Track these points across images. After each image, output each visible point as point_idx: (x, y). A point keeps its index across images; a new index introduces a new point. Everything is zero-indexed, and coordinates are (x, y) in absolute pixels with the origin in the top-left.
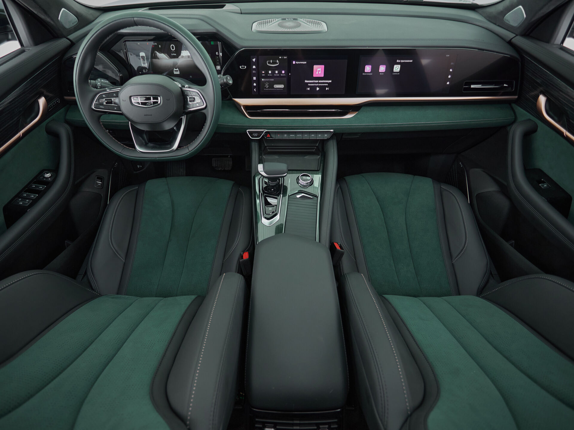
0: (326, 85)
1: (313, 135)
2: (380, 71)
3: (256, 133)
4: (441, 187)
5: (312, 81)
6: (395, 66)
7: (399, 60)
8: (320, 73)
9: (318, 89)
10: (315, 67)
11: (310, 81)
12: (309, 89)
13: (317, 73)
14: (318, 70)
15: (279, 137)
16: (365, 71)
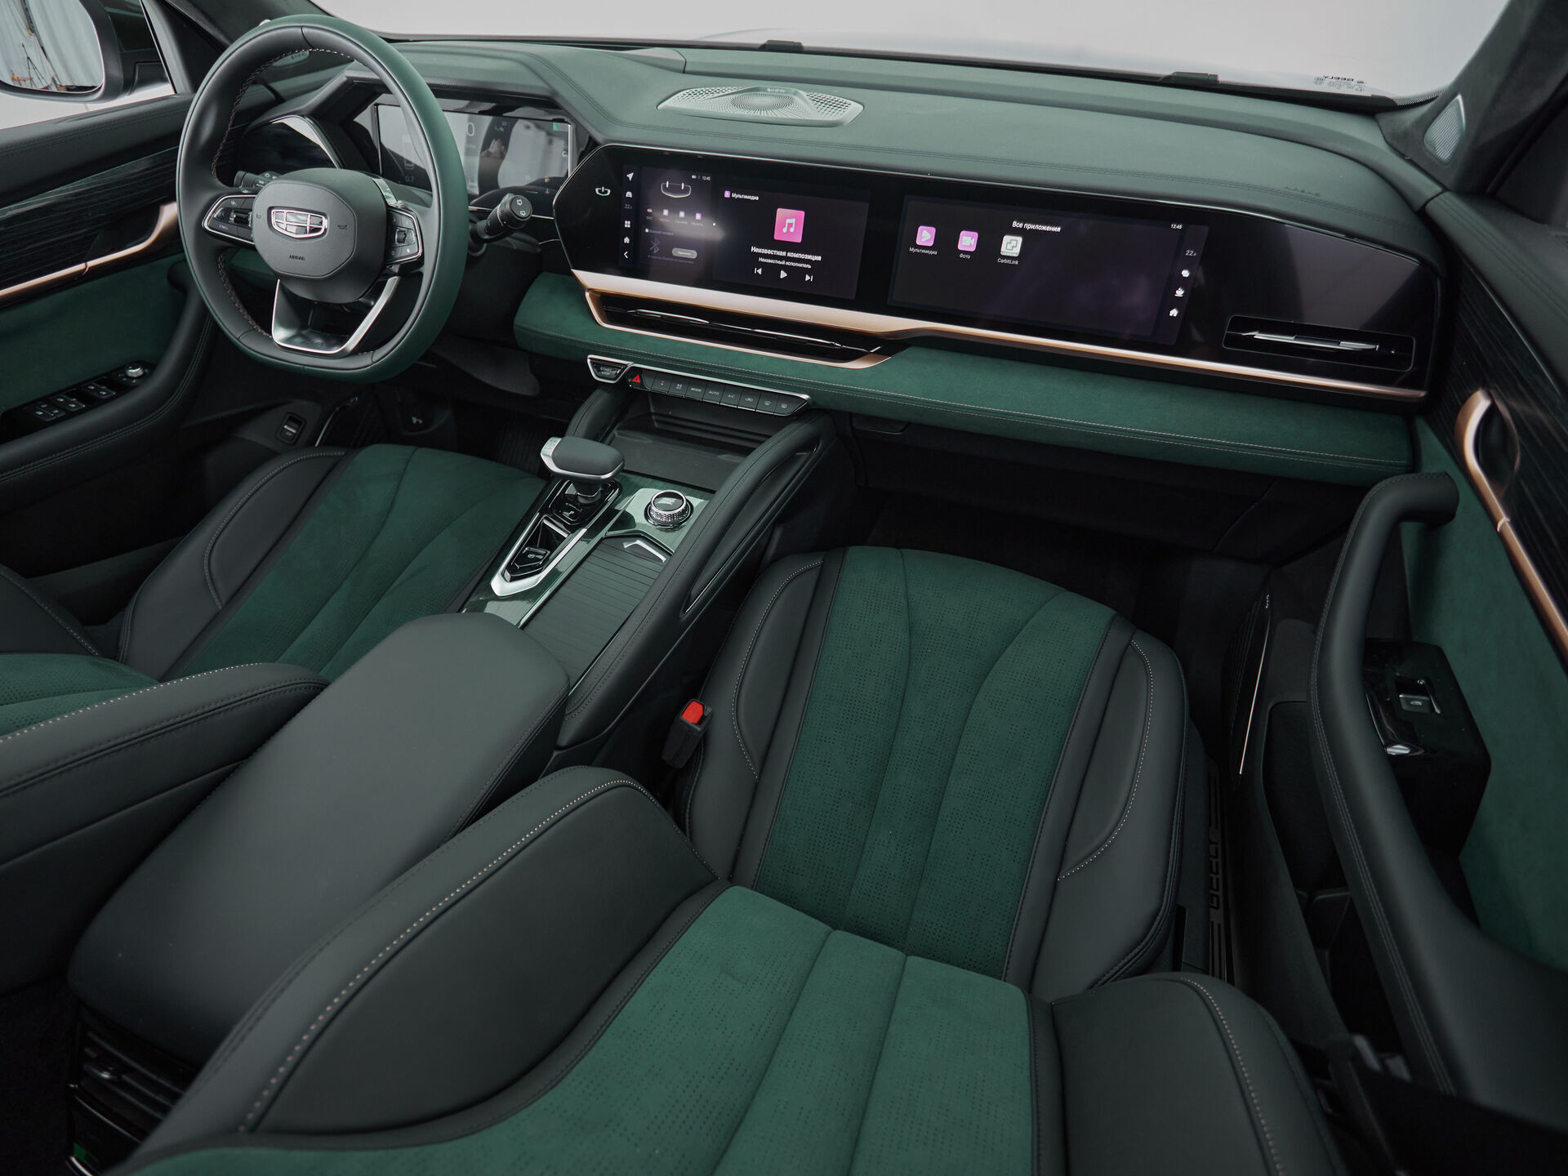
0: (805, 266)
1: (749, 399)
2: (960, 247)
3: (608, 367)
4: (1129, 643)
5: (769, 252)
6: (1007, 239)
7: (1019, 221)
8: (792, 230)
9: (783, 274)
10: (781, 213)
11: (766, 251)
12: (760, 271)
13: (785, 230)
14: (788, 221)
15: (661, 387)
16: (918, 242)
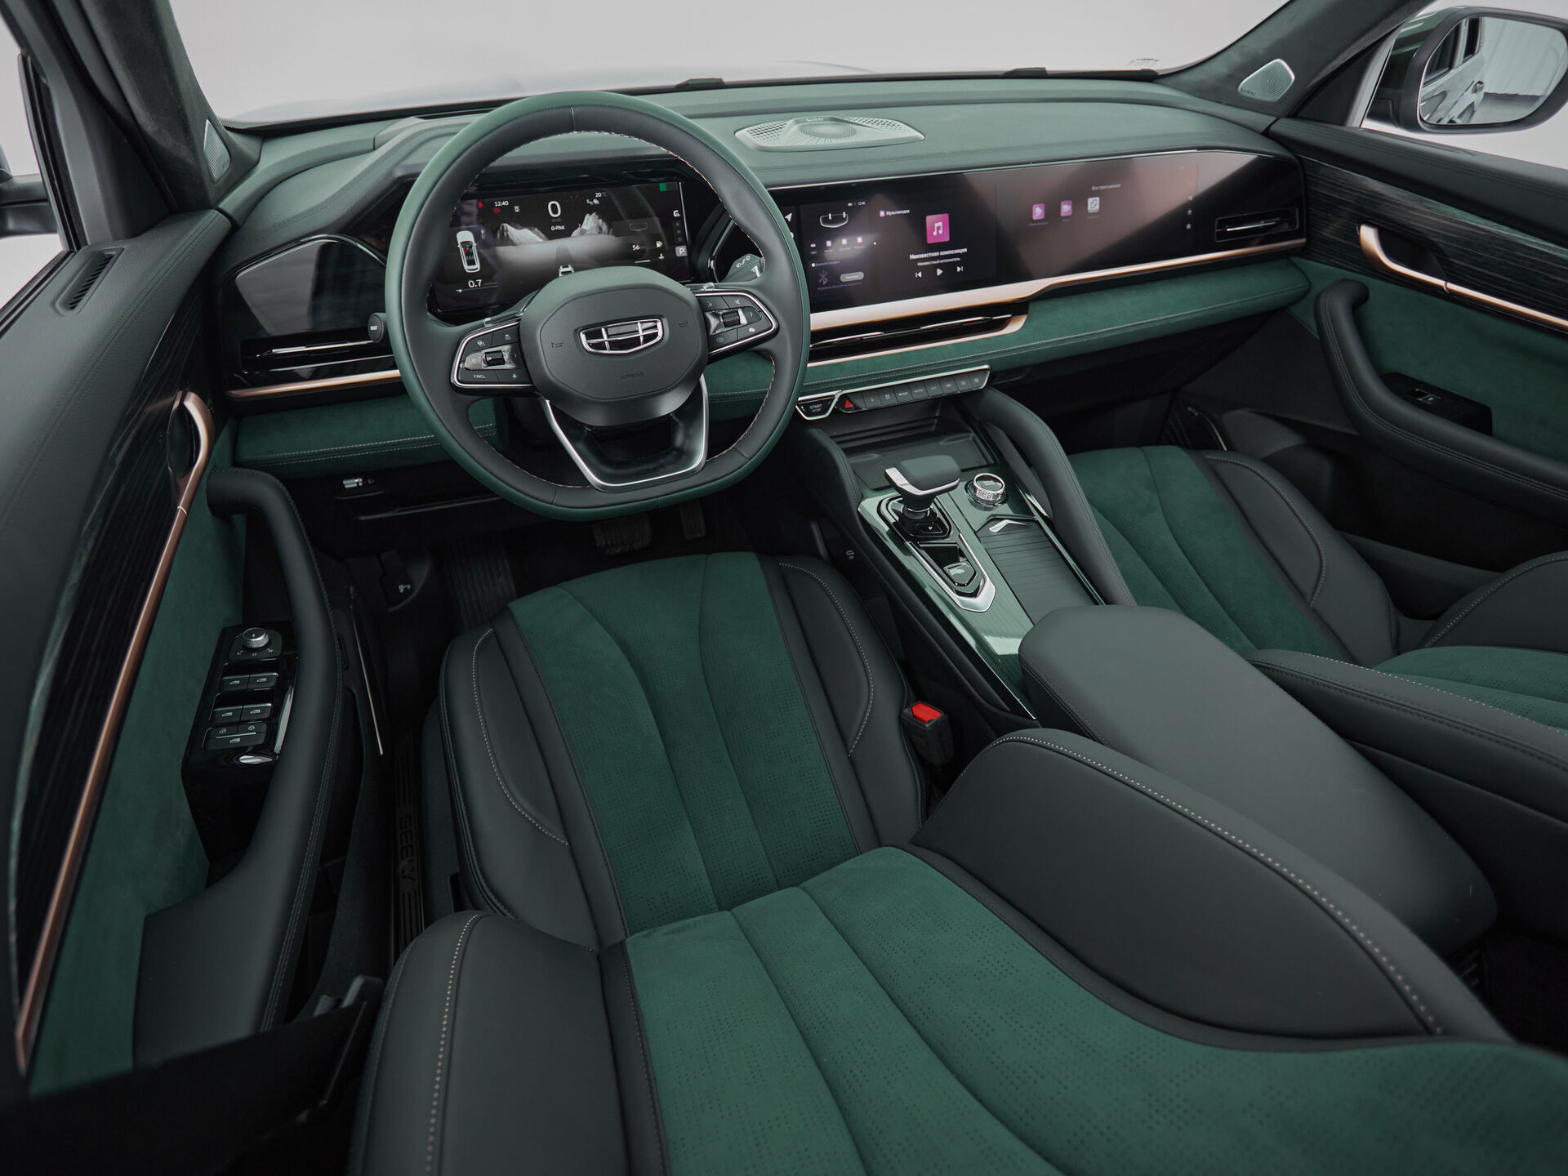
0: (955, 259)
1: (949, 385)
2: (1062, 215)
3: (816, 403)
4: (1206, 460)
5: (925, 256)
6: (1090, 200)
7: (1095, 186)
8: (941, 232)
9: (939, 272)
10: (929, 219)
11: (922, 256)
12: (920, 275)
13: (935, 233)
14: (937, 225)
15: (873, 402)
16: (1034, 218)
